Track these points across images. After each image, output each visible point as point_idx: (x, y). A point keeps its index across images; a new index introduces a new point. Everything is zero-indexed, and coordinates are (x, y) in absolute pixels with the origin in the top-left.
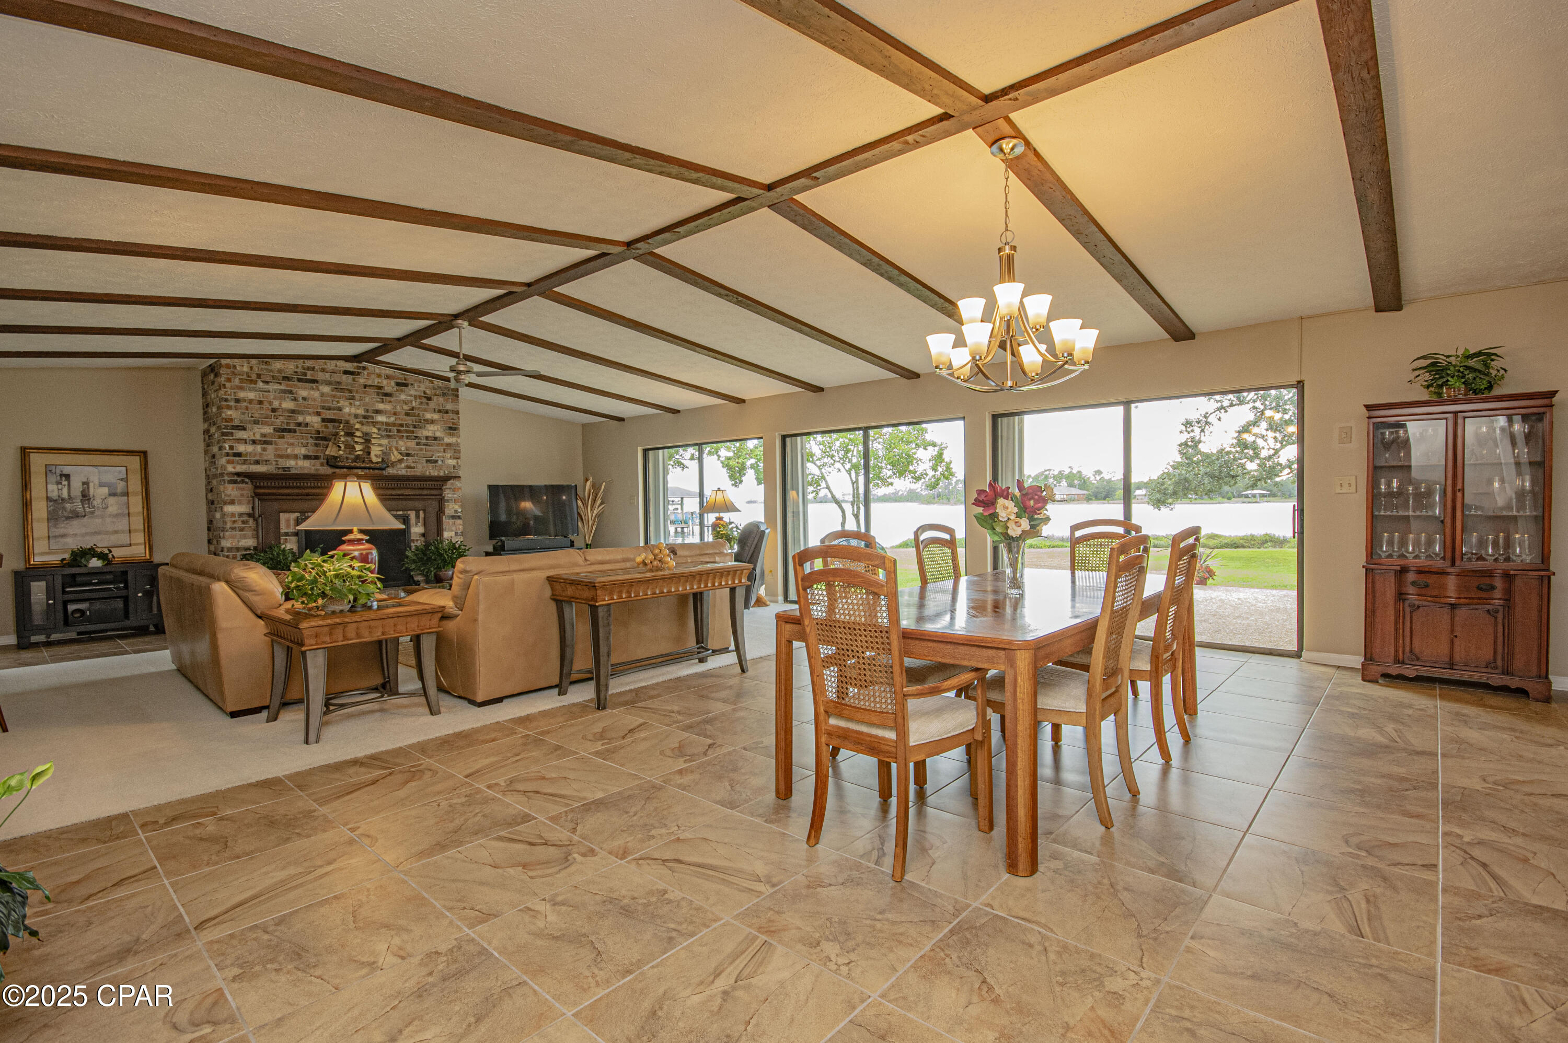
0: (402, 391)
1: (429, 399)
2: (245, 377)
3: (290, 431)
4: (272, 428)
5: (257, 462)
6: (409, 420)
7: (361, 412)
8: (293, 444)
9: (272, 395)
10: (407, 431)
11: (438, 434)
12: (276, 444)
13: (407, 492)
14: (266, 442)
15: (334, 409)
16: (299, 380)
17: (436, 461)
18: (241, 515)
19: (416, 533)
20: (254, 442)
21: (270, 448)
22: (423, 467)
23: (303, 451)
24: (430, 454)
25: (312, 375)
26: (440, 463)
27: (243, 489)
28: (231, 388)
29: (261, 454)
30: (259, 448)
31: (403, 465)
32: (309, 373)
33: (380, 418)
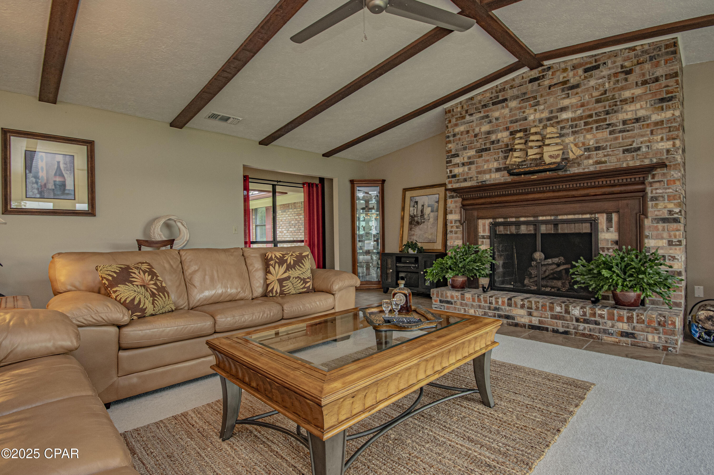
0: (591, 76)
1: (629, 72)
2: (459, 115)
3: (486, 150)
4: (474, 150)
5: (465, 180)
7: (546, 115)
8: (488, 161)
9: (474, 124)
10: (596, 121)
11: (641, 113)
12: (477, 164)
13: (592, 191)
14: (471, 163)
15: (520, 120)
16: (494, 104)
17: (639, 149)
18: (456, 221)
19: (607, 240)
20: (463, 164)
21: (473, 167)
22: (619, 160)
23: (495, 165)
24: (629, 141)
25: (503, 96)
26: (644, 149)
27: (455, 202)
28: (451, 127)
29: (467, 173)
30: (466, 168)
31: (591, 161)
32: (500, 94)
33: (565, 116)
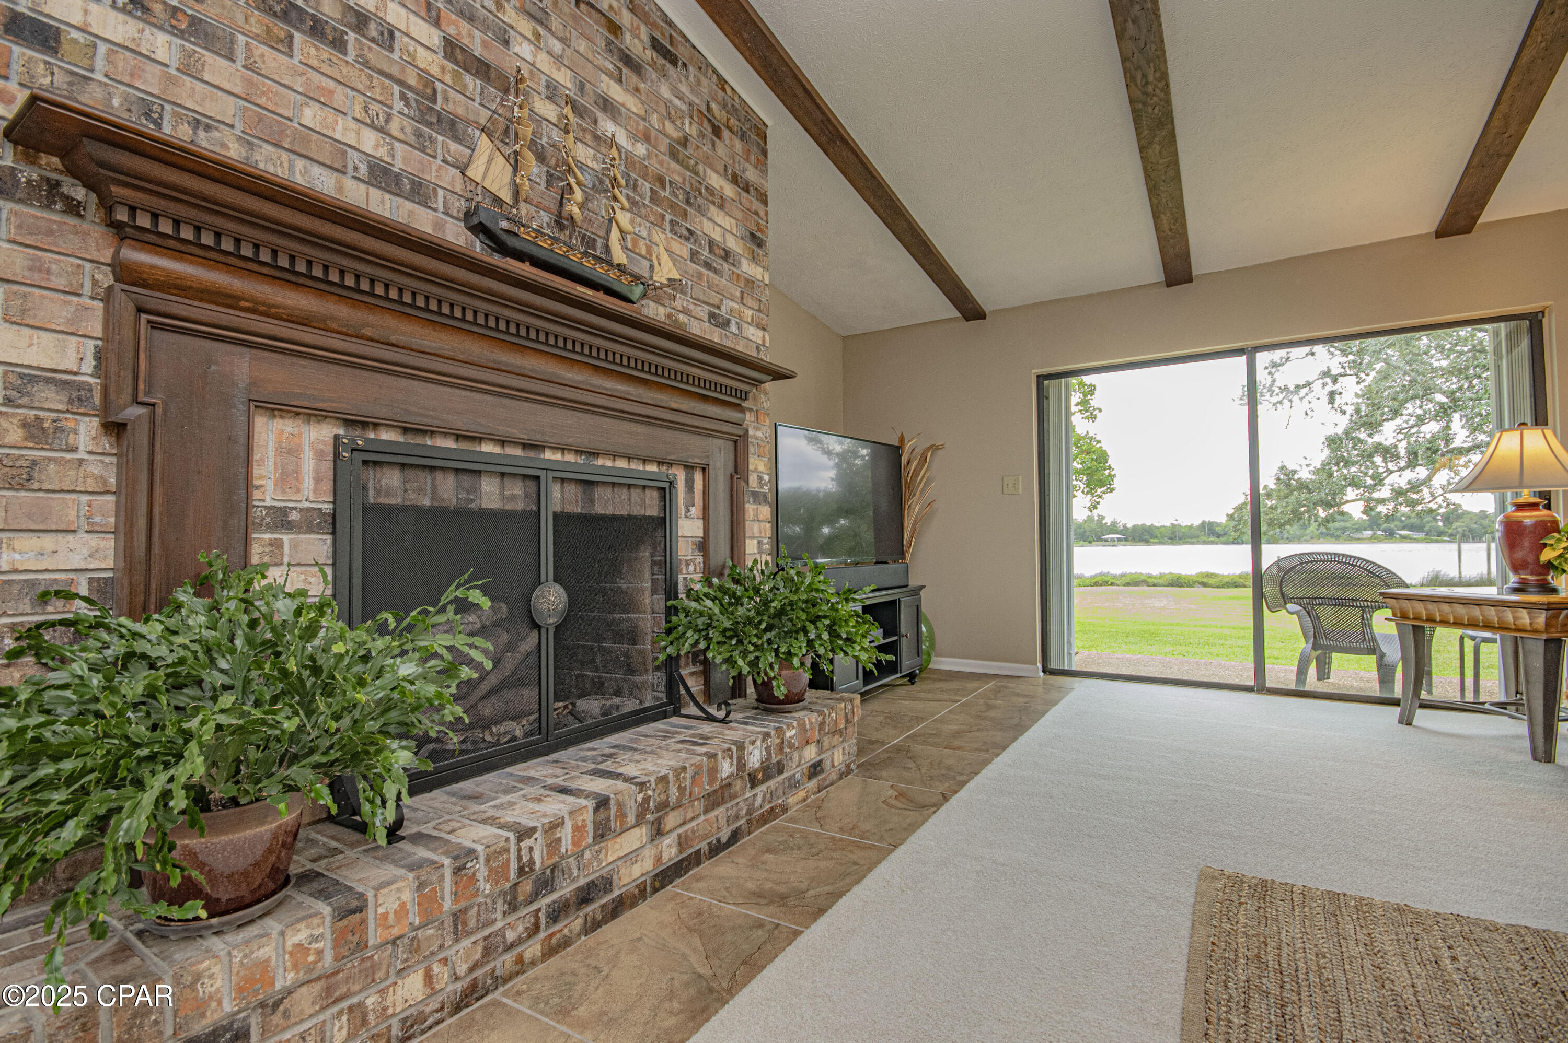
0: (663, 71)
1: (717, 131)
6: (675, 173)
7: (565, 81)
8: (325, 96)
10: (671, 206)
11: (731, 243)
17: (728, 323)
19: (686, 540)
23: (369, 144)
33: (612, 130)
